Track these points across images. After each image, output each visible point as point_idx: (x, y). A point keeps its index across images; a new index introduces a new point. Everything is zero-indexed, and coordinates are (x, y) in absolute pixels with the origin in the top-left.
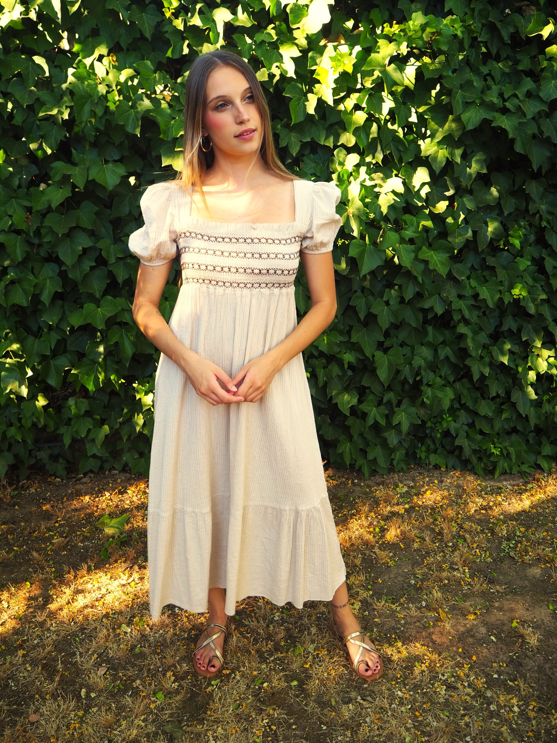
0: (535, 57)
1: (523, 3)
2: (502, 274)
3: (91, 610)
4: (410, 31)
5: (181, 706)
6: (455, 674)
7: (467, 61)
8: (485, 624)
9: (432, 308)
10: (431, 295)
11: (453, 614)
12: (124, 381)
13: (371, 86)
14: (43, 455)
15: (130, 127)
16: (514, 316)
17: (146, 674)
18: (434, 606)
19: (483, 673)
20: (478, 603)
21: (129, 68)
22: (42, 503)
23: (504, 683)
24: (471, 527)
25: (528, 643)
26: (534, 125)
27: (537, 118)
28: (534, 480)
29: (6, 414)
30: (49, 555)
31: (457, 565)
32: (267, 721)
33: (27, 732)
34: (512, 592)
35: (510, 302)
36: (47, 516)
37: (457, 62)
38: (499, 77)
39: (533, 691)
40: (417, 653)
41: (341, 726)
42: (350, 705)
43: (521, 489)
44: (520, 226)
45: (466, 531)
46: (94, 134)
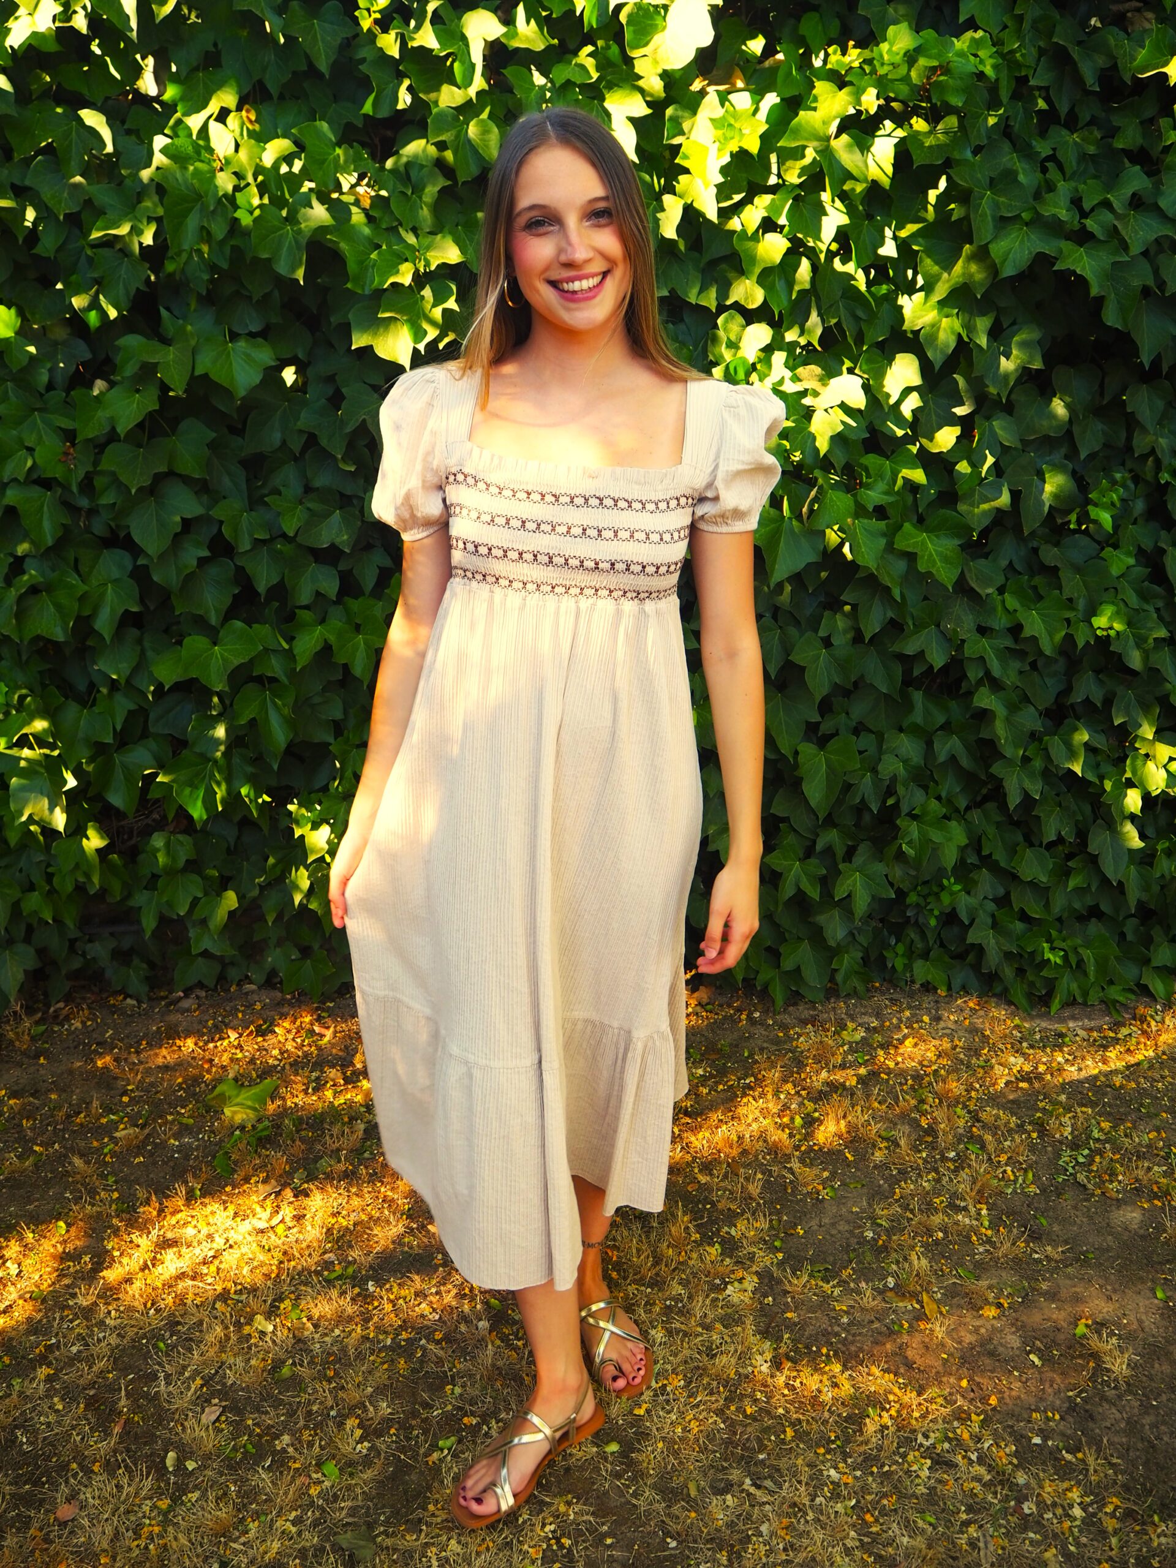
0: (1152, 121)
1: (1127, 6)
2: (1072, 585)
3: (190, 1283)
4: (883, 64)
5: (374, 1492)
6: (951, 1435)
7: (1005, 129)
8: (1020, 1327)
9: (921, 654)
10: (919, 627)
11: (951, 1306)
12: (268, 799)
13: (797, 181)
14: (99, 951)
15: (282, 263)
16: (1097, 672)
17: (302, 1423)
18: (912, 1288)
19: (1010, 1434)
20: (1005, 1284)
21: (285, 136)
22: (96, 1052)
23: (1054, 1456)
24: (997, 1117)
25: (1108, 1370)
26: (1145, 267)
27: (1152, 252)
28: (1134, 1018)
29: (22, 864)
30: (106, 1164)
31: (963, 1199)
32: (552, 1527)
33: (52, 1542)
34: (1078, 1260)
35: (1088, 643)
36: (106, 1081)
37: (983, 131)
38: (1074, 164)
39: (1115, 1473)
40: (872, 1389)
41: (708, 1541)
42: (729, 1497)
43: (1105, 1037)
44: (1114, 482)
45: (985, 1126)
46: (206, 277)
